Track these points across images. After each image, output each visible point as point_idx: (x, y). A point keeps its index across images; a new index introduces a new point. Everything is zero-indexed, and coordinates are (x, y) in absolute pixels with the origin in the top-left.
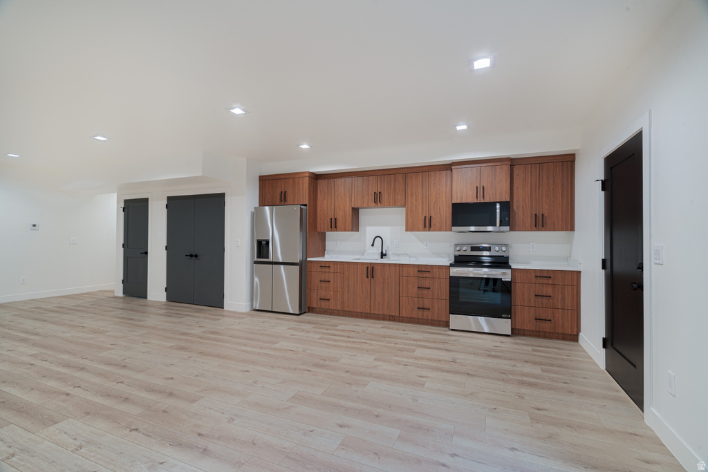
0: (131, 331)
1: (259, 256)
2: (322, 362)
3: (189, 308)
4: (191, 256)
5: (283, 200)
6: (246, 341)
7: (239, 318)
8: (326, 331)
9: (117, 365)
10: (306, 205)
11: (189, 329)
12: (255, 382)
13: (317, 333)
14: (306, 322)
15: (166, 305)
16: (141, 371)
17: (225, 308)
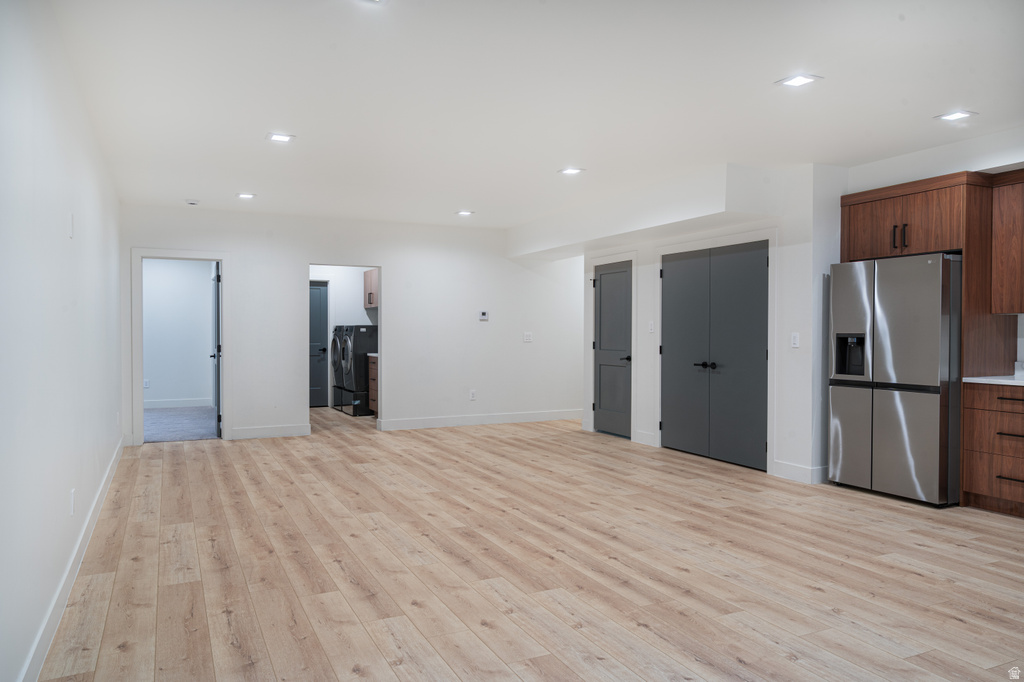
0: (614, 488)
1: (841, 369)
2: (996, 612)
3: (701, 463)
4: (704, 365)
5: (898, 244)
6: (814, 537)
7: (799, 494)
8: (1013, 552)
9: (604, 534)
10: (959, 252)
11: (704, 499)
12: (837, 611)
13: (986, 551)
14: (957, 525)
15: (662, 454)
16: (640, 550)
17: (769, 472)
